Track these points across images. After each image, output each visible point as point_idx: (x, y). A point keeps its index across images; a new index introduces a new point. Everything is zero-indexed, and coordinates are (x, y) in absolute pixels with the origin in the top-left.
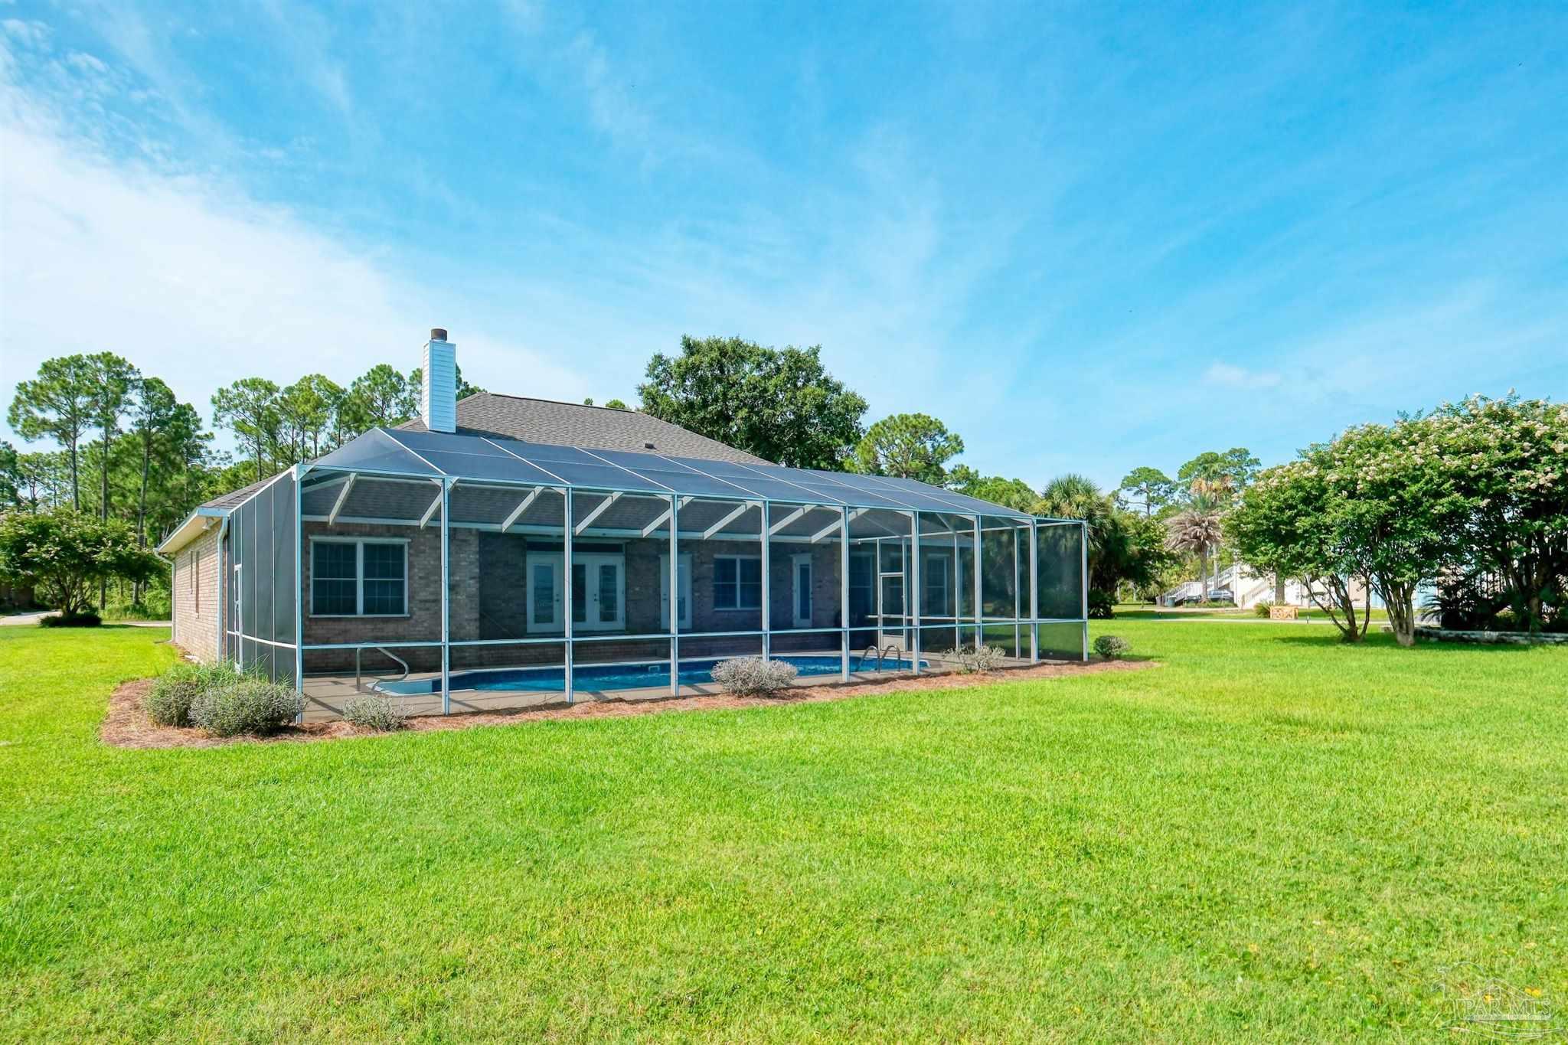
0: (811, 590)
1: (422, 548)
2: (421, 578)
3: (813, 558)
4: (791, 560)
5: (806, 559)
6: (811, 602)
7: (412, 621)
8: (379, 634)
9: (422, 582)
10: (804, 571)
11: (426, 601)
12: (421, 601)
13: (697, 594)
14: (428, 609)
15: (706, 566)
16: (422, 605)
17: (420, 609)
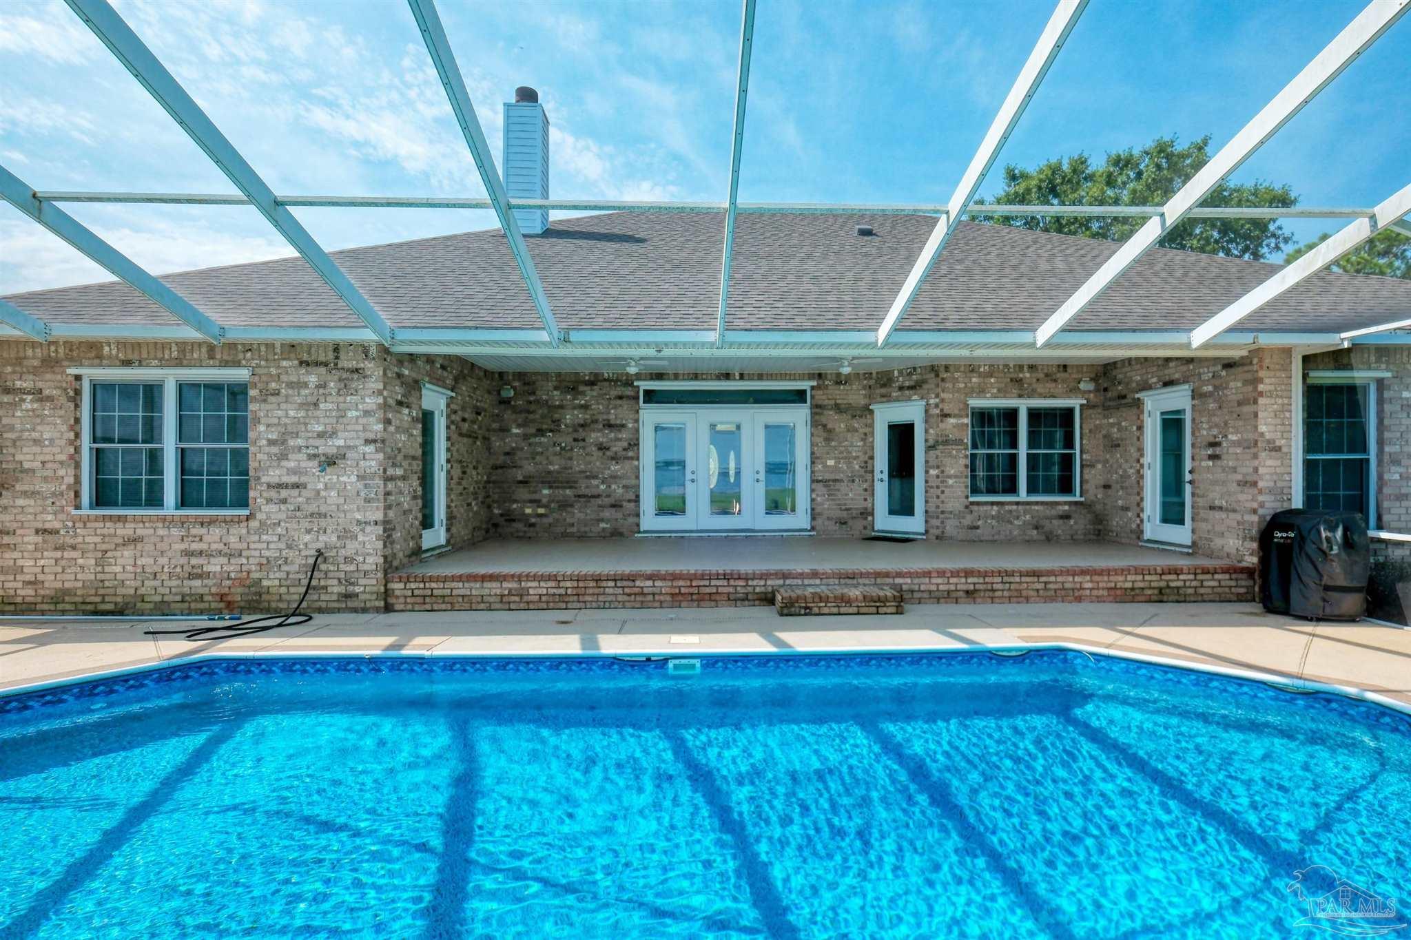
0: (1188, 465)
1: (274, 385)
2: (271, 443)
3: (1195, 395)
4: (1138, 404)
5: (1178, 399)
6: (1188, 489)
7: (254, 524)
8: (195, 546)
9: (275, 449)
10: (1172, 425)
11: (280, 486)
12: (269, 486)
13: (933, 472)
14: (284, 501)
15: (952, 421)
16: (273, 494)
17: (269, 501)
